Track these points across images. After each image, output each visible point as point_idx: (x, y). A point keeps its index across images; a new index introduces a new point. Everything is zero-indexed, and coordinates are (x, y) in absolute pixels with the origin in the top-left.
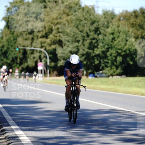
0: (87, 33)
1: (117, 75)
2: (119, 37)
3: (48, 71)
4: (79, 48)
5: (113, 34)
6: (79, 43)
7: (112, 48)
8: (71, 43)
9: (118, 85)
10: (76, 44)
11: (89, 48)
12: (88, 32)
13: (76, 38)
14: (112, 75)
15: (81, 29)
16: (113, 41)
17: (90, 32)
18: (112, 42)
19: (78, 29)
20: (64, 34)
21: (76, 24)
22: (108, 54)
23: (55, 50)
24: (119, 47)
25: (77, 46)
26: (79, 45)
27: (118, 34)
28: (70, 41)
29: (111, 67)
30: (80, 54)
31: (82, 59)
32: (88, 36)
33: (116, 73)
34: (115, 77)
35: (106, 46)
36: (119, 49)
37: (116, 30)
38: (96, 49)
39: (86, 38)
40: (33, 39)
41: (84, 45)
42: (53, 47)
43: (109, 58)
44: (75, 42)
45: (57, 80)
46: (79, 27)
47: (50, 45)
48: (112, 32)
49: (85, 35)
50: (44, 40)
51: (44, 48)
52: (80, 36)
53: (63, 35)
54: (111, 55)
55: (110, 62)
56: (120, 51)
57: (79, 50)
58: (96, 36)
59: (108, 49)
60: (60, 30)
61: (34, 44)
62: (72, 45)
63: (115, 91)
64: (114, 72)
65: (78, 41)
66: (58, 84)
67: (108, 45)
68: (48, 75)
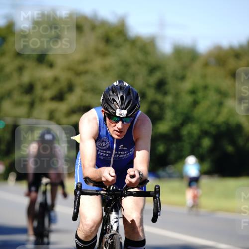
58: (159, 97)
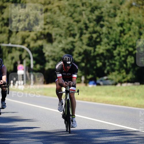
0: (86, 24)
1: (128, 82)
2: (130, 30)
3: (32, 76)
4: (75, 44)
5: (121, 25)
6: (74, 38)
7: (120, 44)
8: (64, 37)
9: (129, 96)
10: (71, 39)
11: (88, 45)
12: (87, 22)
13: (70, 31)
14: (121, 82)
15: (77, 19)
16: (122, 34)
17: (90, 22)
18: (120, 36)
19: (73, 18)
20: (53, 25)
21: (70, 12)
22: (115, 52)
23: (41, 47)
24: (130, 44)
25: (73, 42)
26: (75, 40)
27: (128, 25)
28: (63, 35)
29: (119, 70)
30: (76, 53)
31: (79, 59)
32: (87, 27)
33: (125, 80)
34: (124, 85)
35: (113, 43)
36: (130, 46)
37: (126, 19)
38: (98, 46)
39: (85, 31)
40: (10, 32)
41: (81, 40)
42: (40, 43)
43: (117, 58)
44: (70, 36)
45: (45, 89)
46: (75, 15)
47: (35, 41)
48: (121, 22)
49: (83, 26)
50: (26, 33)
51: (26, 45)
52: (76, 28)
53: (54, 27)
54: (119, 54)
55: (117, 63)
56: (131, 49)
57: (74, 47)
58: (98, 28)
59: (115, 46)
60: (48, 20)
61: (12, 39)
62: (65, 40)
63: (125, 104)
64: (124, 78)
65: (74, 36)
66: (45, 95)
67: (115, 41)
68: (32, 82)
